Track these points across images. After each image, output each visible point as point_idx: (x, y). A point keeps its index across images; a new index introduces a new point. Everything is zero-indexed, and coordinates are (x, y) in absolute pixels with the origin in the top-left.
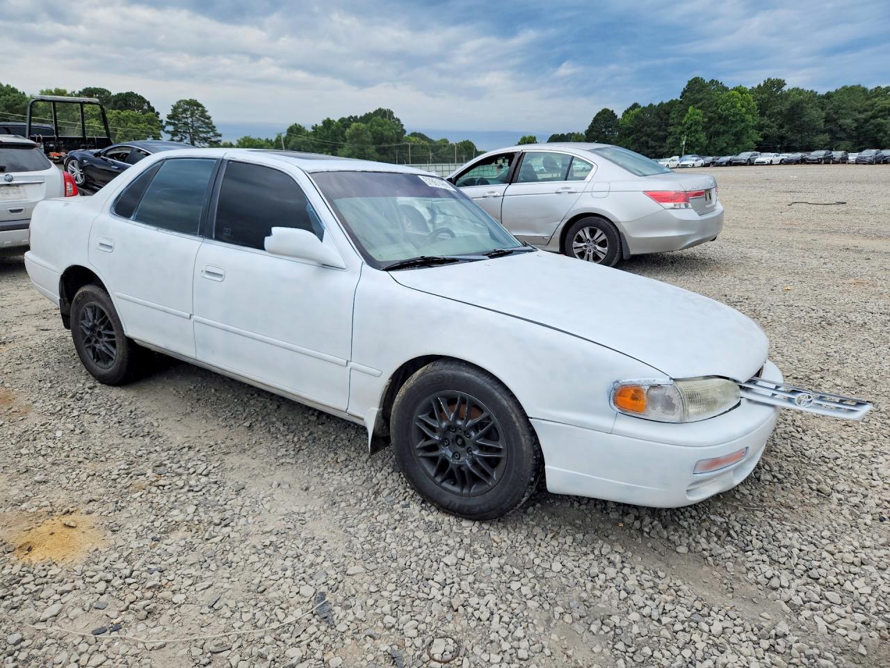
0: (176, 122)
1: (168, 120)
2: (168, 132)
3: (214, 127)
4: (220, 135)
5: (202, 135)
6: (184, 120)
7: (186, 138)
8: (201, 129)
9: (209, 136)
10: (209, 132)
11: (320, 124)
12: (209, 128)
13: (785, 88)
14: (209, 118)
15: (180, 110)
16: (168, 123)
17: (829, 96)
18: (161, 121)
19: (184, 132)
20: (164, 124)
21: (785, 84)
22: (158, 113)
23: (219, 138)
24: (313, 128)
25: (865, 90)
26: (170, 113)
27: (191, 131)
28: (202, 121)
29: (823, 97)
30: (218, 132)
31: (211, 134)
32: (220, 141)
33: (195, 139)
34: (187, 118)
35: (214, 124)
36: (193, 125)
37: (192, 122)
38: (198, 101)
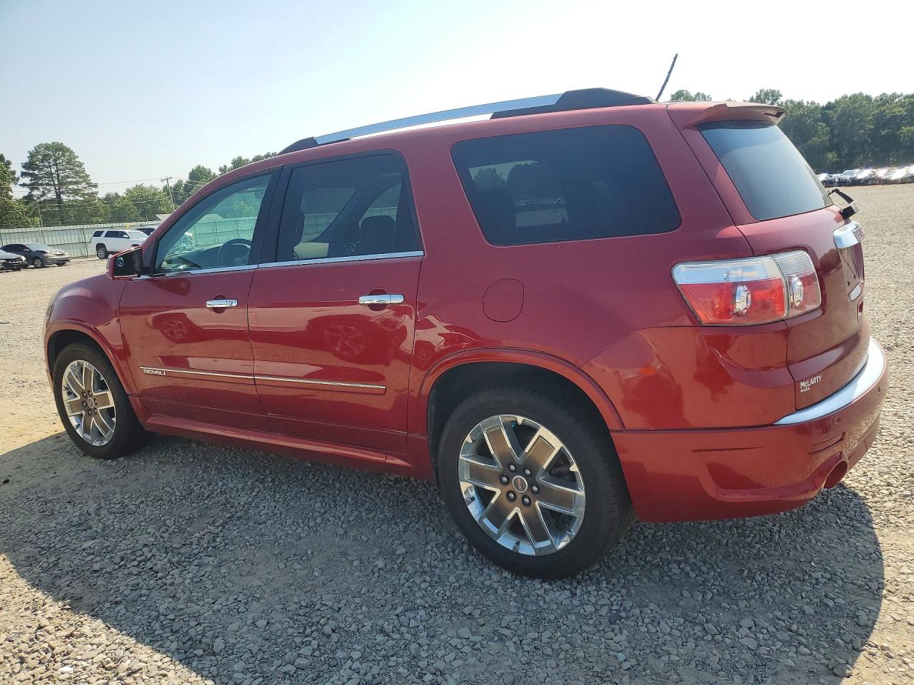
0: (36, 172)
1: (24, 170)
2: (24, 185)
3: (87, 176)
4: (96, 186)
5: (71, 187)
6: (45, 170)
7: (49, 191)
8: (69, 180)
9: (80, 187)
10: (80, 183)
11: (229, 165)
12: (80, 177)
13: (782, 100)
14: (80, 165)
15: (40, 157)
16: (23, 174)
17: (830, 106)
18: (14, 173)
19: (47, 184)
20: (17, 176)
21: (781, 96)
22: (9, 163)
23: (94, 190)
24: (221, 170)
25: (868, 98)
26: (27, 160)
27: (56, 183)
28: (71, 169)
29: (823, 108)
30: (93, 181)
31: (84, 185)
32: (96, 193)
33: (63, 193)
34: (50, 167)
35: (87, 172)
36: (58, 175)
37: (57, 171)
38: (65, 144)
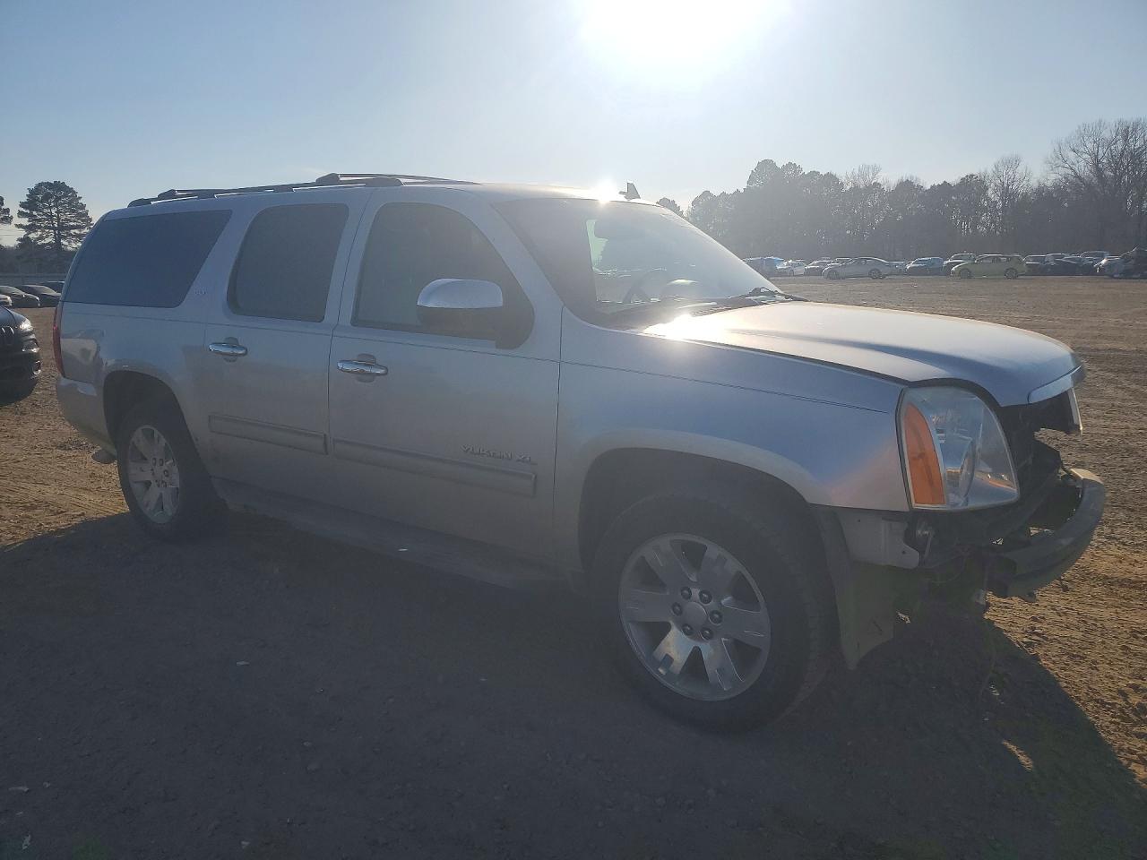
0: (35, 213)
2: (19, 226)
5: (72, 232)
6: (45, 211)
7: (48, 235)
8: (72, 224)
10: (83, 228)
12: (83, 221)
14: (83, 207)
15: (40, 197)
16: (20, 214)
19: (46, 227)
26: (25, 199)
27: (56, 226)
28: (73, 212)
34: (50, 208)
36: (59, 219)
38: (67, 184)
